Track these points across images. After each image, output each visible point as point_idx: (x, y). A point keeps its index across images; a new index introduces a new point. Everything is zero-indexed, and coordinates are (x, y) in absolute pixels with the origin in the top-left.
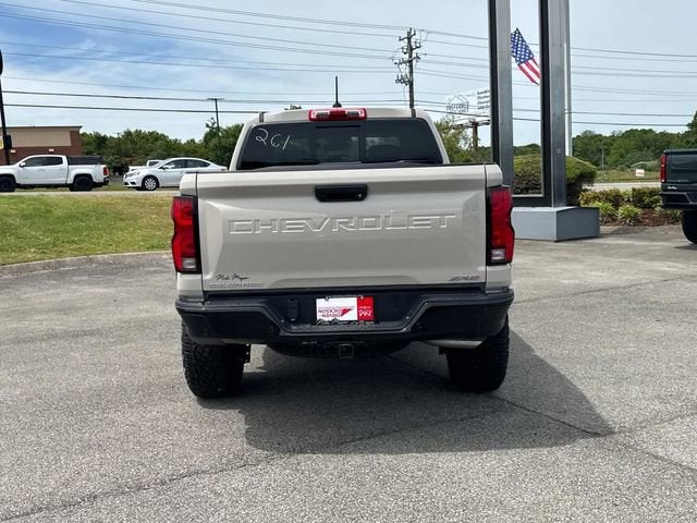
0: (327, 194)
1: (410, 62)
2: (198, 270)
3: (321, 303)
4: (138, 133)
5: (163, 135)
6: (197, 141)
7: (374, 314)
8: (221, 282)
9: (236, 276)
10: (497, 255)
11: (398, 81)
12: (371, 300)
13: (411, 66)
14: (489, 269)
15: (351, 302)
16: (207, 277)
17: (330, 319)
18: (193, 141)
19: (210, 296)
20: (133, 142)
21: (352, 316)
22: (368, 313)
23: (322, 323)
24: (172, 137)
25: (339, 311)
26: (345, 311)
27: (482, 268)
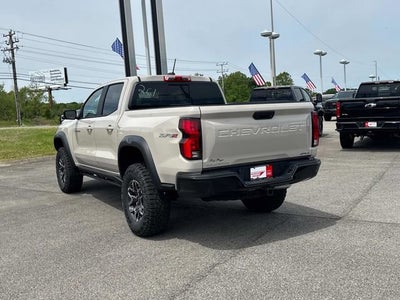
0: (259, 115)
1: (12, 50)
2: (200, 158)
3: (252, 170)
7: (273, 173)
8: (211, 163)
9: (218, 160)
11: (4, 61)
12: (271, 167)
13: (13, 53)
15: (263, 168)
16: (205, 161)
17: (256, 178)
19: (205, 171)
21: (264, 175)
22: (270, 173)
23: (253, 180)
25: (259, 173)
26: (261, 173)
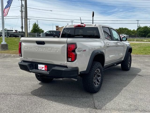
3: (39, 65)
4: (122, 28)
5: (127, 29)
6: (135, 30)
7: (47, 69)
8: (24, 59)
9: (26, 58)
10: (70, 60)
12: (47, 66)
14: (68, 62)
15: (43, 66)
17: (40, 69)
18: (134, 30)
20: (121, 30)
22: (46, 69)
23: (39, 70)
24: (129, 29)
26: (43, 68)
27: (66, 62)
